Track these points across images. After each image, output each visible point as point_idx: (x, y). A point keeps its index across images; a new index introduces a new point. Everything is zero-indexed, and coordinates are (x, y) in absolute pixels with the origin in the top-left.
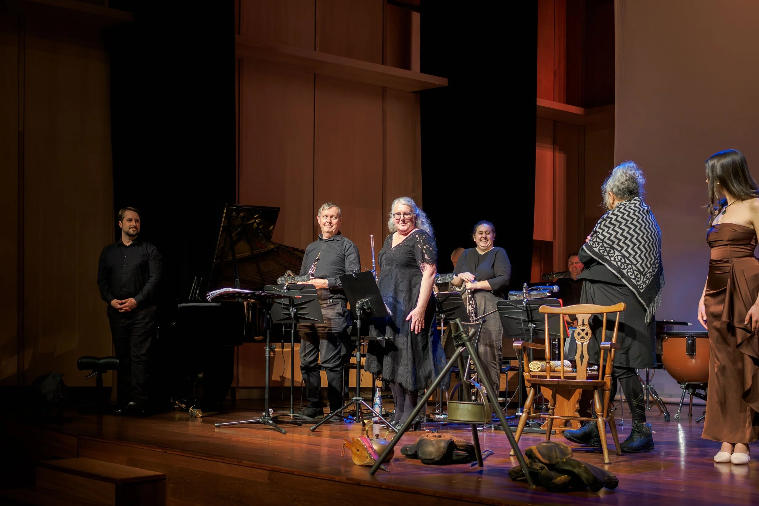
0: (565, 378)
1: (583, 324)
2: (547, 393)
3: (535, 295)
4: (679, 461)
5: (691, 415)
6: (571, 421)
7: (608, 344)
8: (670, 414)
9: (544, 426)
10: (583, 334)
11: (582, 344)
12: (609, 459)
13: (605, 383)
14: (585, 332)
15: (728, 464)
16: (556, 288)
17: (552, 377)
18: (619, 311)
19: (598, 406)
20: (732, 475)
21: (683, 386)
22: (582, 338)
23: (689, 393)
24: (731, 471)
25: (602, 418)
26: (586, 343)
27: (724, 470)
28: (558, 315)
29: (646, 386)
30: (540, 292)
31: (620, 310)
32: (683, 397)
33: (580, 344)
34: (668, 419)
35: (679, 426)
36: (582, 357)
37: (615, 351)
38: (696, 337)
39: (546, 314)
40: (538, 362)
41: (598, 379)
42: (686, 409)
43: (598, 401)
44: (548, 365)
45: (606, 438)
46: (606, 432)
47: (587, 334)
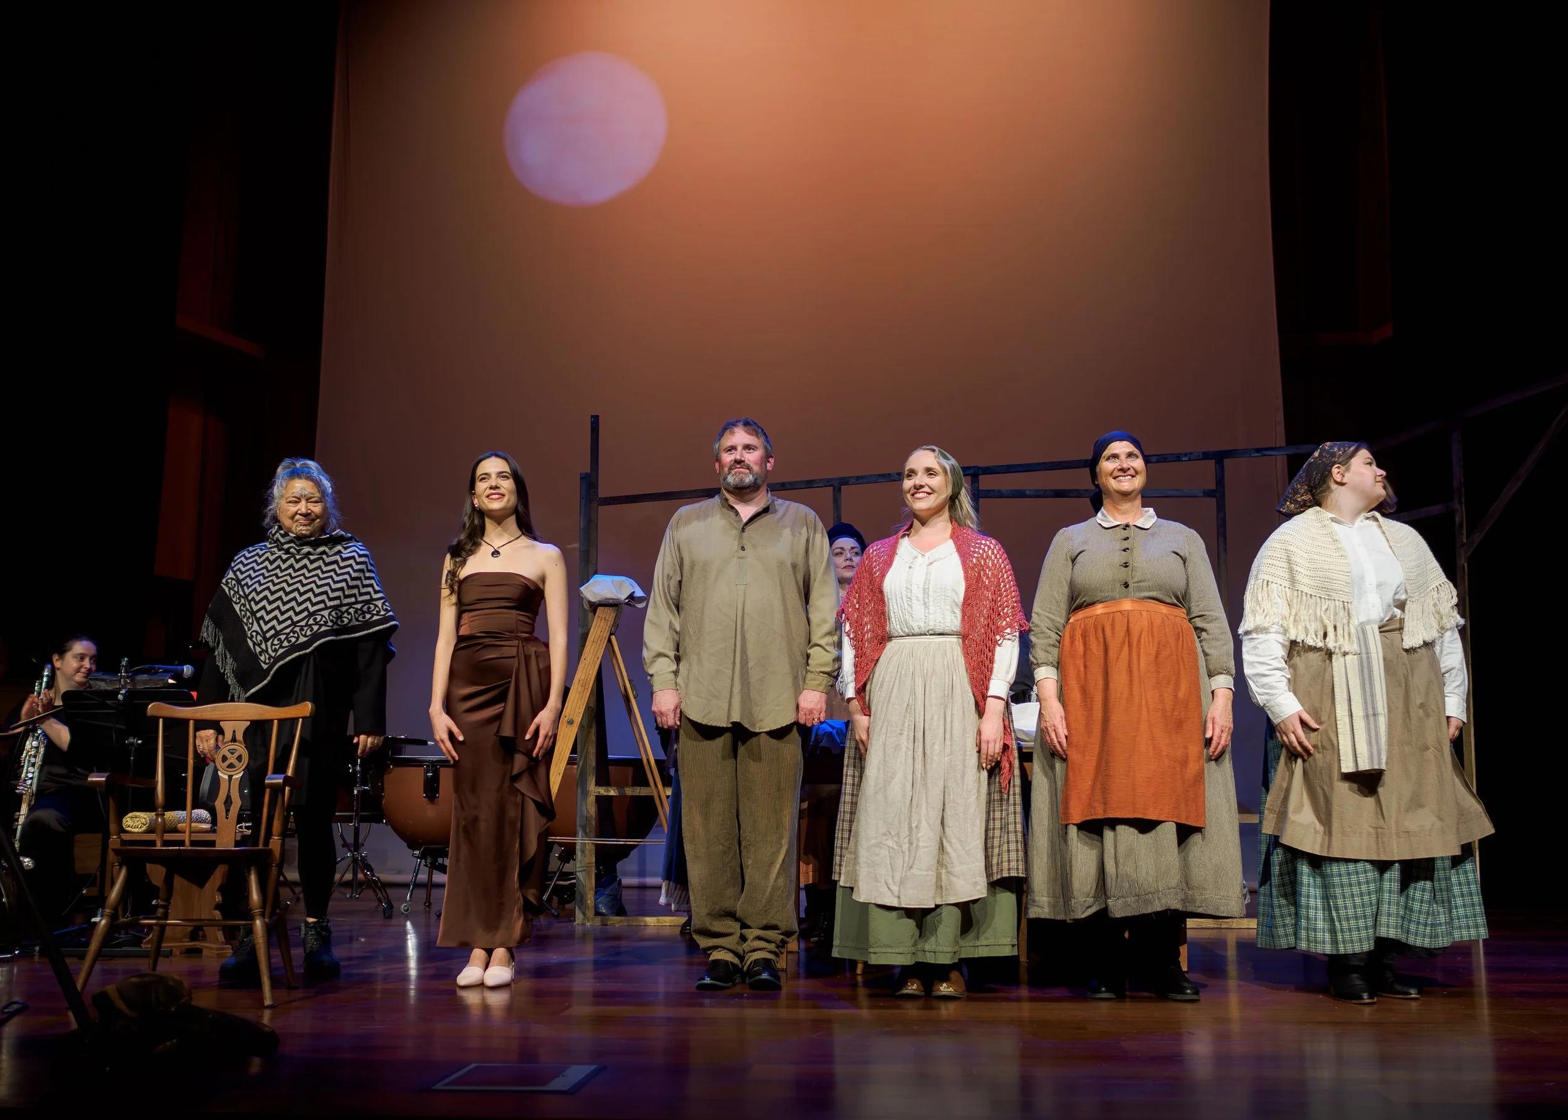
0: (193, 843)
1: (234, 740)
2: (156, 873)
3: (145, 682)
4: (405, 991)
5: (430, 904)
6: (205, 928)
7: (280, 779)
8: (393, 903)
9: (147, 943)
10: (232, 759)
11: (230, 777)
12: (273, 998)
13: (271, 851)
14: (236, 755)
15: (479, 990)
16: (187, 670)
17: (166, 843)
18: (302, 718)
19: (255, 896)
20: (486, 1008)
21: (417, 852)
22: (231, 766)
23: (426, 866)
24: (483, 999)
25: (262, 918)
26: (238, 776)
27: (472, 998)
28: (185, 722)
29: (353, 855)
30: (155, 677)
31: (304, 715)
32: (417, 872)
33: (227, 777)
34: (389, 913)
35: (409, 925)
36: (228, 802)
37: (291, 792)
38: (441, 766)
39: (161, 720)
40: (142, 814)
41: (258, 846)
42: (422, 893)
43: (257, 887)
44: (160, 820)
45: (269, 957)
46: (269, 944)
47: (239, 758)
